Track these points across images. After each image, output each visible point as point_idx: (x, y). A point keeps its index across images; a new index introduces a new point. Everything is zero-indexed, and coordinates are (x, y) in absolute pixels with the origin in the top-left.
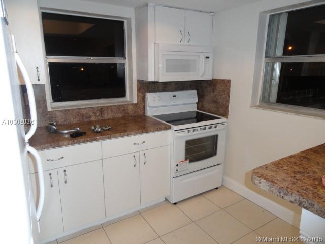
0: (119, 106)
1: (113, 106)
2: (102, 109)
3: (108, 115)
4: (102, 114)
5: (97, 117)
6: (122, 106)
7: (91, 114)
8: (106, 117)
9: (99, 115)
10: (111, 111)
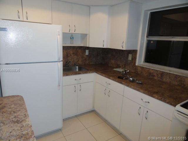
0: (176, 75)
1: (172, 74)
2: (163, 73)
3: (166, 79)
4: (162, 77)
5: (159, 78)
6: (180, 76)
7: (155, 75)
8: (164, 80)
9: (160, 77)
10: (169, 77)
